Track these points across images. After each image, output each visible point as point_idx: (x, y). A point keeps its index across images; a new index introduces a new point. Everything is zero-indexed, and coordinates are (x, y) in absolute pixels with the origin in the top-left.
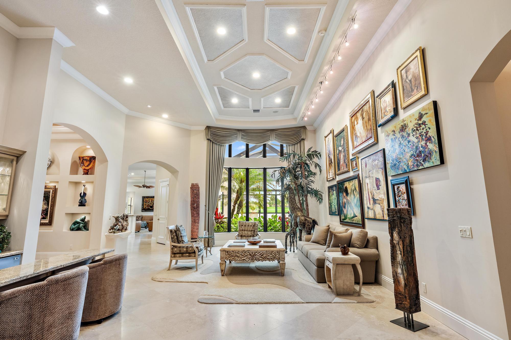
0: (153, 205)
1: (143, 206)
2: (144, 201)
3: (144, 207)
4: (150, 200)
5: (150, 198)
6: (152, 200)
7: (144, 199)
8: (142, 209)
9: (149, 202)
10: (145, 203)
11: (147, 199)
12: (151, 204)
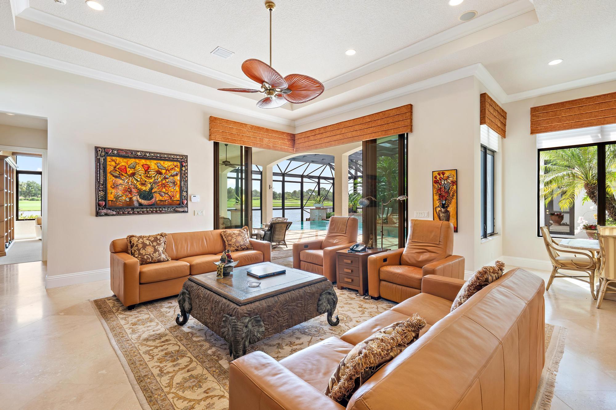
0: (151, 189)
1: (105, 190)
2: (109, 168)
3: (111, 197)
4: (140, 170)
5: (136, 157)
6: (149, 167)
7: (105, 160)
8: (98, 205)
9: (133, 174)
10: (116, 177)
11: (122, 162)
12: (143, 184)
